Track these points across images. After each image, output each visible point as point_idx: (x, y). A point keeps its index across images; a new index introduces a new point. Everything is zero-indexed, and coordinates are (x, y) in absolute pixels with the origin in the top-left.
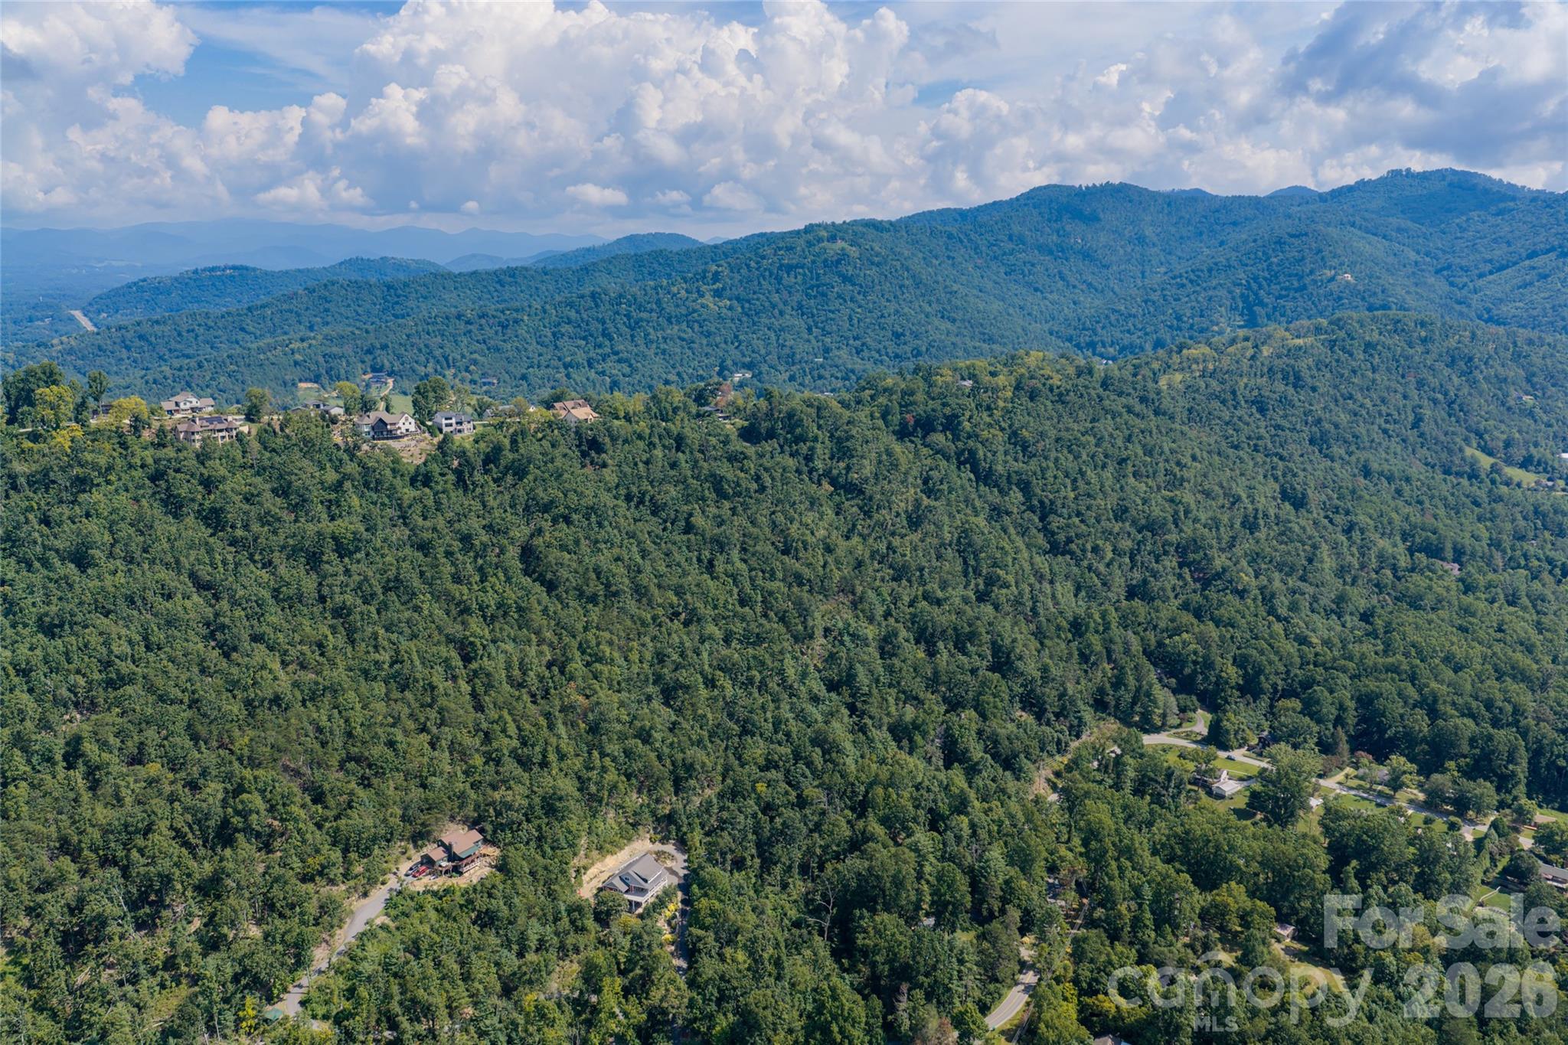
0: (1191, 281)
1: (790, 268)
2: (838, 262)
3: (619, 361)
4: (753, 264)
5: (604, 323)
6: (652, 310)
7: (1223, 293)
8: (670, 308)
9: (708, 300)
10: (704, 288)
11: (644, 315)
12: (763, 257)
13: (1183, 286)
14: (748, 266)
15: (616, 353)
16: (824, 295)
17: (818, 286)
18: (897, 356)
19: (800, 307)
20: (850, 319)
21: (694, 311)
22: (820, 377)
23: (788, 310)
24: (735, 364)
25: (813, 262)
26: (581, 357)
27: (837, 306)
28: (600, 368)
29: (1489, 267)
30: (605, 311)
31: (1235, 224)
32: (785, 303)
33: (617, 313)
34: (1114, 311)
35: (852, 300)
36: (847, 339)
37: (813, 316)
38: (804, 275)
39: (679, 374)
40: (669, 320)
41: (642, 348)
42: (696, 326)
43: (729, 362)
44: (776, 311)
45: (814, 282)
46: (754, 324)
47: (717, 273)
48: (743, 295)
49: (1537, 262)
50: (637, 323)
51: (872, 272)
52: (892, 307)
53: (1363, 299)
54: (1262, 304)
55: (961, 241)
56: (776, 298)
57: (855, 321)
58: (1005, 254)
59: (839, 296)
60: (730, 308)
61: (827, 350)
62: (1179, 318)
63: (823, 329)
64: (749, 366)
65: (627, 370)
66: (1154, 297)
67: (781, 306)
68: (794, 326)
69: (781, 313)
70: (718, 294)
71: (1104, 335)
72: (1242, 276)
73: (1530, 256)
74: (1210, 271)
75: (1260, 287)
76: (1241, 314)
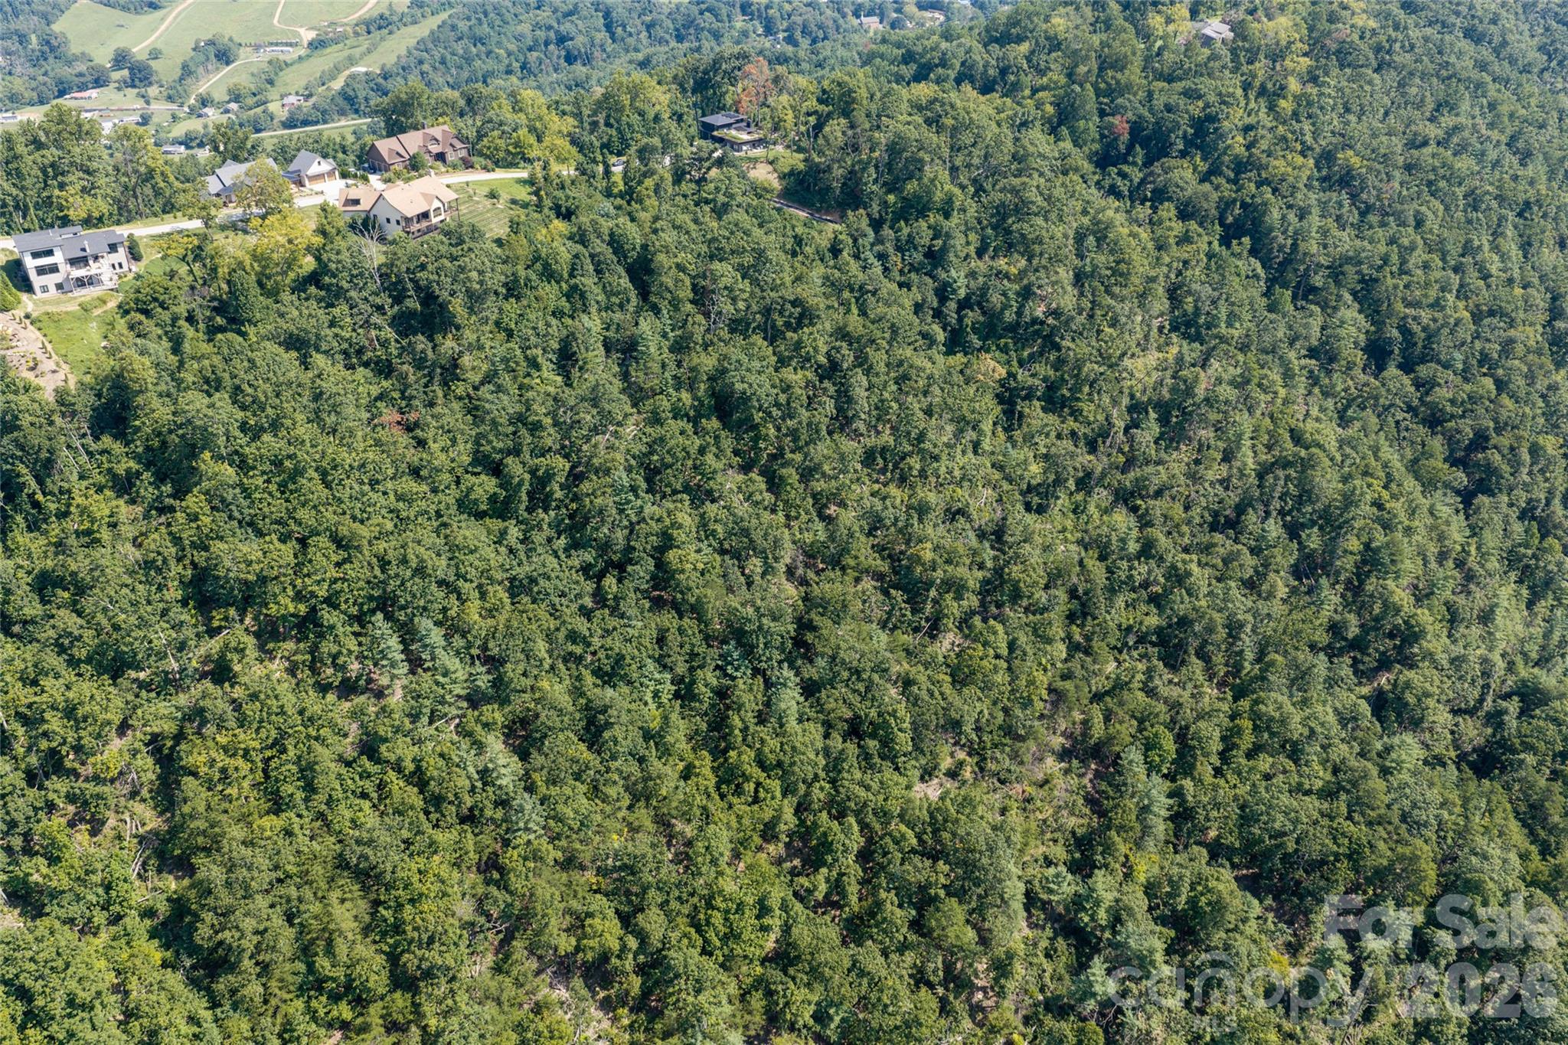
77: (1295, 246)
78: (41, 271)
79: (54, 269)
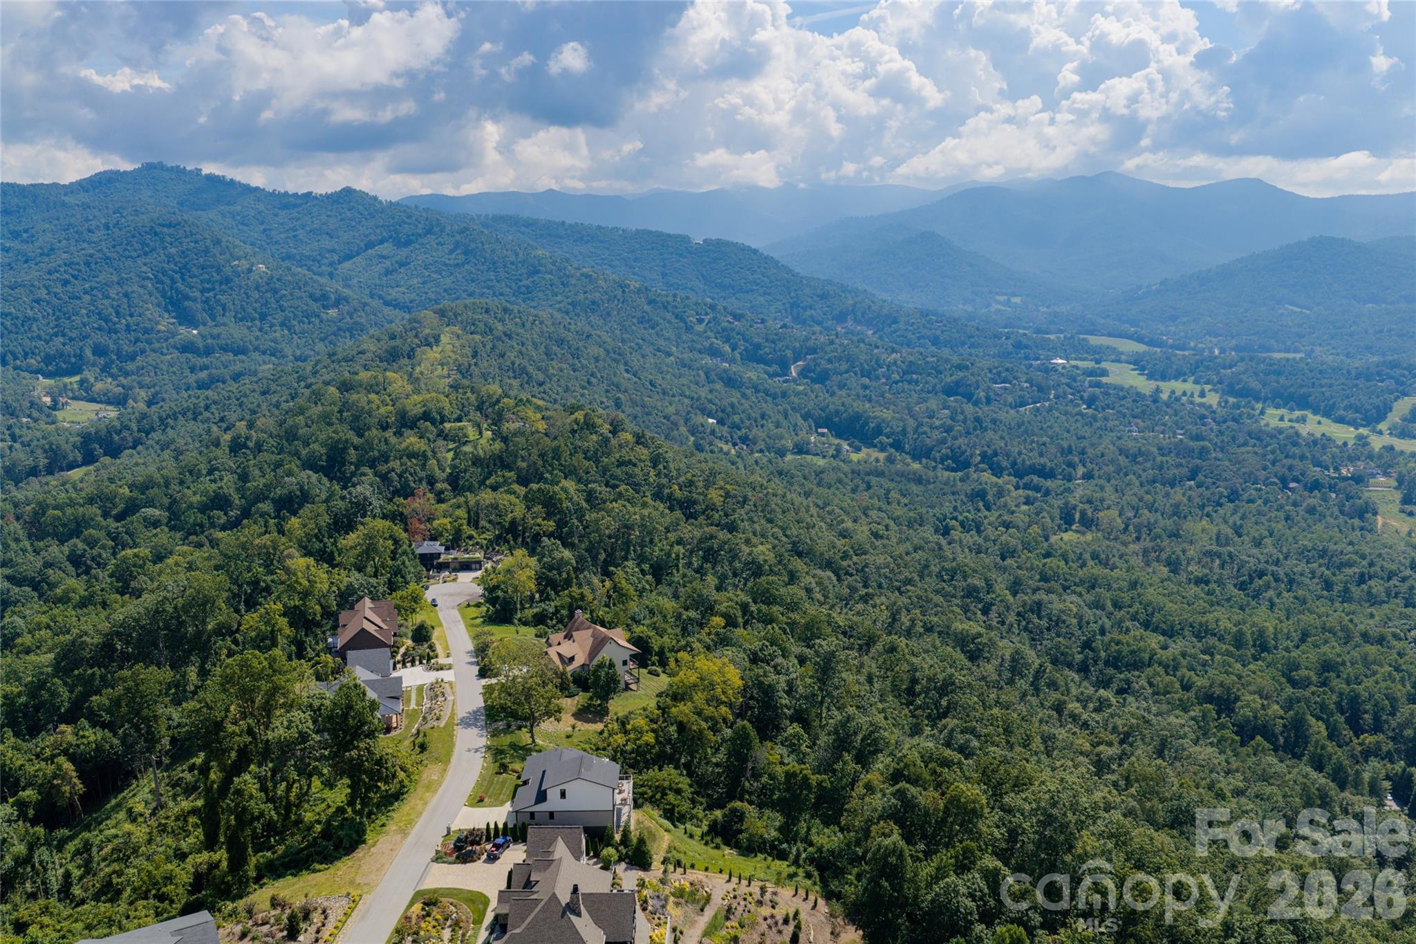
0: (73, 276)
29: (336, 257)
49: (382, 250)
62: (104, 319)
66: (43, 293)
73: (370, 245)
74: (87, 264)
75: (173, 281)
76: (167, 311)
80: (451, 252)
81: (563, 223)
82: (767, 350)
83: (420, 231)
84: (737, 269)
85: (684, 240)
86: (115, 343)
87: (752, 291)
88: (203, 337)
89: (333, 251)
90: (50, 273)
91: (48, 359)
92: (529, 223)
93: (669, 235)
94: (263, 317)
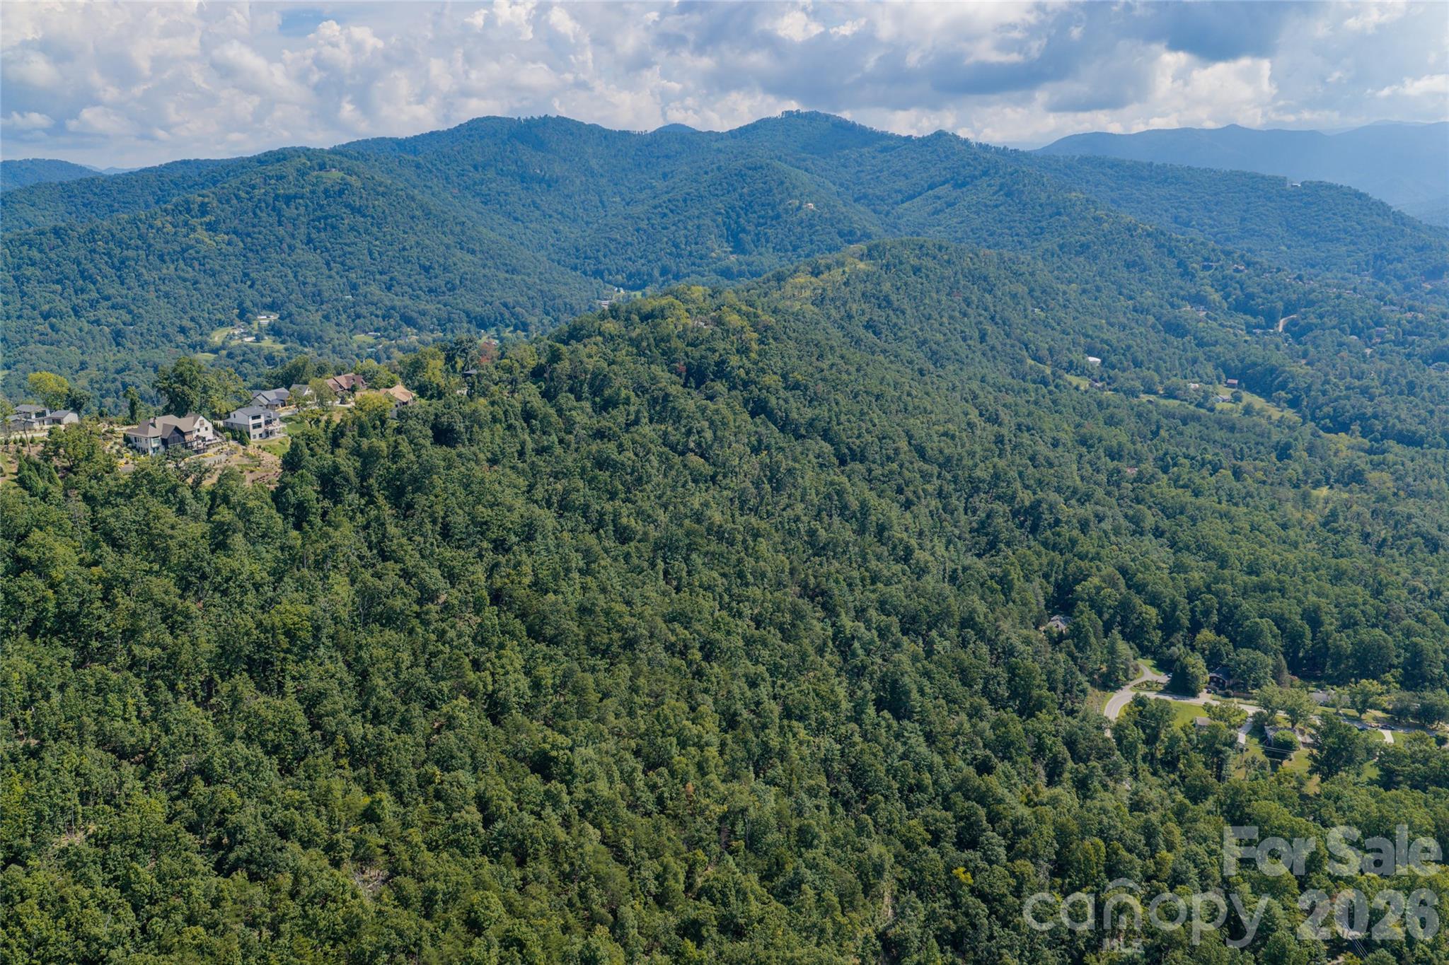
0: (672, 211)
1: (288, 199)
2: (341, 192)
3: (113, 307)
4: (243, 195)
5: (79, 264)
6: (137, 248)
7: (708, 221)
8: (159, 245)
9: (202, 234)
10: (193, 222)
11: (131, 253)
12: (253, 187)
13: (665, 215)
14: (237, 197)
15: (107, 298)
16: (333, 227)
17: (326, 218)
18: (431, 291)
19: (310, 241)
20: (371, 253)
21: (192, 247)
22: (358, 316)
23: (299, 245)
24: (255, 305)
25: (313, 192)
26: (63, 306)
27: (353, 239)
28: (92, 315)
29: (900, 197)
30: (76, 250)
31: (667, 157)
32: (293, 236)
33: (94, 251)
34: (611, 240)
35: (366, 231)
36: (373, 273)
37: (327, 250)
38: (307, 206)
39: (192, 319)
40: (161, 258)
41: (138, 290)
42: (196, 264)
43: (248, 304)
44: (285, 246)
45: (319, 213)
46: (263, 261)
47: (203, 205)
48: (240, 227)
49: (940, 191)
50: (123, 263)
51: (381, 202)
52: (412, 240)
53: (832, 225)
54: (744, 231)
55: (431, 172)
56: (281, 231)
57: (376, 255)
58: (475, 184)
59: (352, 229)
60: (229, 244)
61: (354, 287)
62: (676, 246)
63: (343, 264)
64: (272, 307)
65: (128, 318)
66: (643, 225)
67: (288, 240)
68: (310, 262)
69: (292, 248)
70: (211, 227)
71: (607, 262)
72: (720, 205)
73: (931, 187)
74: (685, 201)
75: (738, 216)
76: (728, 241)
77: (787, 416)
78: (255, 427)
79: (259, 426)
80: (995, 194)
81: (1151, 164)
82: (1260, 300)
83: (976, 173)
84: (1330, 214)
85: (1281, 182)
86: (677, 265)
87: (1338, 239)
88: (741, 264)
89: (900, 191)
90: (655, 207)
91: (630, 276)
92: (1114, 165)
93: (1263, 177)
94: (795, 248)
